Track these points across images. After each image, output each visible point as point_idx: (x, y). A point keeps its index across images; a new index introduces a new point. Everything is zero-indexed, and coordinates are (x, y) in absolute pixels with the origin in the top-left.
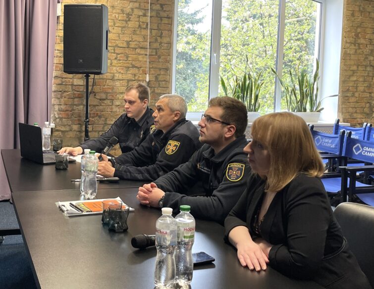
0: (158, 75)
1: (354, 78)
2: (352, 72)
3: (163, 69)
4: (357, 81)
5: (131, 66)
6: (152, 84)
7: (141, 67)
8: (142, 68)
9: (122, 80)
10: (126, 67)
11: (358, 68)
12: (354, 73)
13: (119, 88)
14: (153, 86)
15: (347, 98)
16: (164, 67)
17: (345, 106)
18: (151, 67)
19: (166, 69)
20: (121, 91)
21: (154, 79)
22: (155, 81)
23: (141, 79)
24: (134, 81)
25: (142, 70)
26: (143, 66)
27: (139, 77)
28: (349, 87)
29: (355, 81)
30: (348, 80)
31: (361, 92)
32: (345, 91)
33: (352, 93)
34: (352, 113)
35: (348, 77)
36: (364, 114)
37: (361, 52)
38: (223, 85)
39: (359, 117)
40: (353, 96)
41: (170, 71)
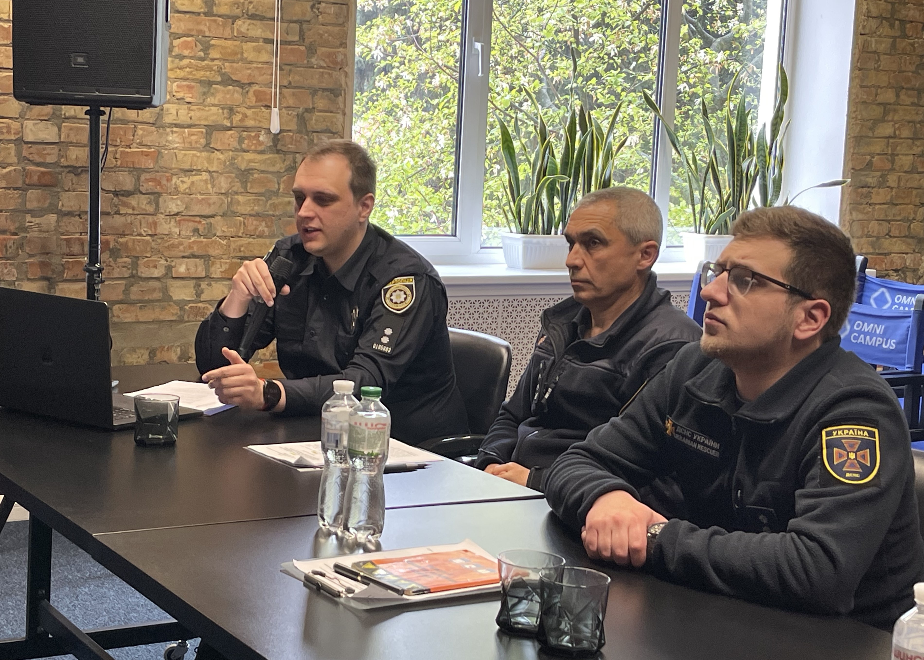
0: (307, 110)
1: (887, 129)
2: (881, 109)
3: (324, 90)
4: (894, 137)
5: (219, 79)
6: (288, 140)
7: (250, 84)
8: (256, 87)
9: (190, 126)
10: (201, 82)
11: (898, 96)
12: (886, 113)
13: (180, 155)
14: (292, 147)
15: (865, 190)
16: (324, 85)
17: (860, 216)
18: (285, 83)
19: (331, 91)
20: (187, 167)
21: (293, 126)
22: (299, 132)
23: (250, 123)
24: (230, 129)
25: (255, 92)
26: (260, 79)
27: (245, 116)
28: (872, 156)
29: (890, 137)
30: (870, 134)
31: (905, 172)
32: (861, 170)
33: (879, 174)
34: (878, 238)
35: (870, 124)
36: (910, 240)
37: (909, 48)
38: (508, 146)
39: (896, 249)
40: (882, 183)
41: (345, 99)
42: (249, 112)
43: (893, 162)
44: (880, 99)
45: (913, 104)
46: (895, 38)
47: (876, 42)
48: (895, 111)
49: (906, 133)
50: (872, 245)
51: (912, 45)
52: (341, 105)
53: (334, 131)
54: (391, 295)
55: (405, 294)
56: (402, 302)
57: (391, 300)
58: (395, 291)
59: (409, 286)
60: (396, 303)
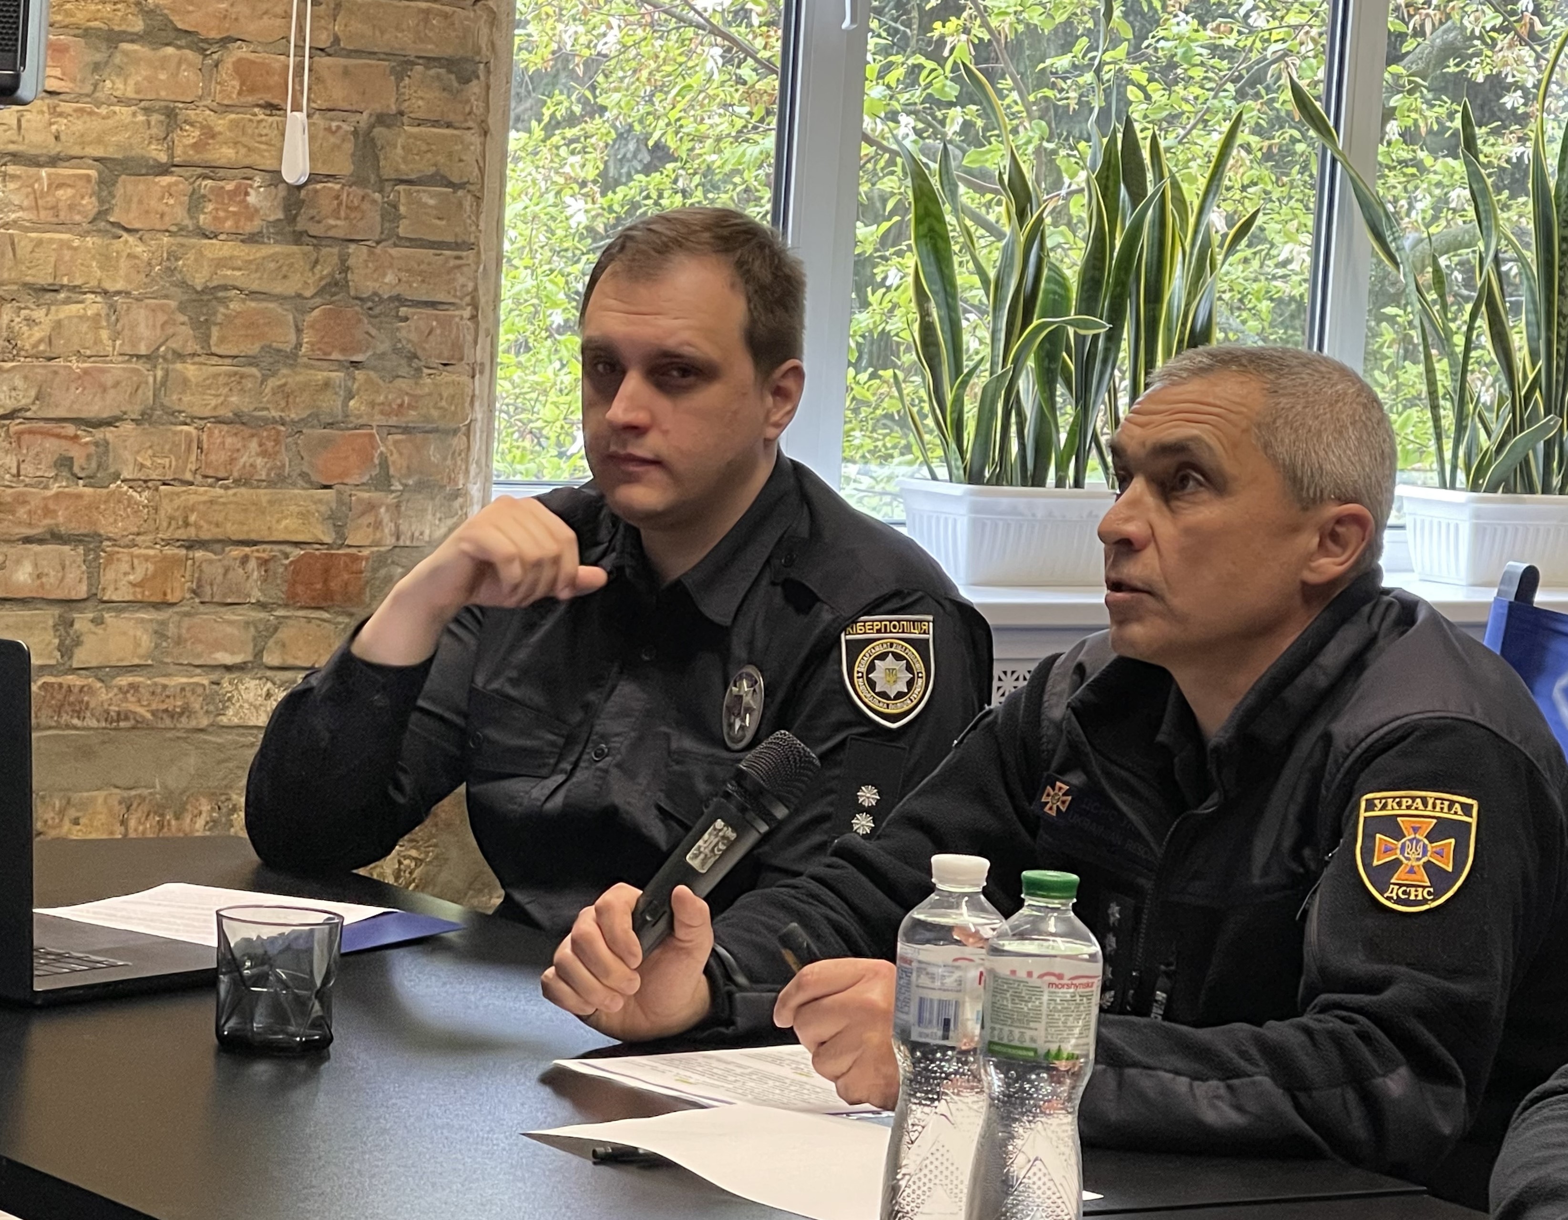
0: (381, 119)
3: (430, 61)
5: (138, 25)
6: (326, 204)
7: (226, 41)
8: (240, 52)
9: (54, 161)
10: (86, 33)
13: (25, 241)
14: (339, 227)
16: (431, 49)
18: (324, 40)
19: (450, 64)
20: (44, 278)
21: (344, 166)
22: (358, 180)
23: (225, 153)
24: (164, 170)
25: (239, 64)
26: (251, 28)
27: (210, 133)
38: (931, 230)
41: (488, 87)
42: (220, 124)
52: (478, 107)
53: (455, 180)
54: (871, 668)
55: (909, 668)
56: (900, 695)
57: (872, 684)
58: (882, 657)
59: (920, 645)
60: (884, 695)
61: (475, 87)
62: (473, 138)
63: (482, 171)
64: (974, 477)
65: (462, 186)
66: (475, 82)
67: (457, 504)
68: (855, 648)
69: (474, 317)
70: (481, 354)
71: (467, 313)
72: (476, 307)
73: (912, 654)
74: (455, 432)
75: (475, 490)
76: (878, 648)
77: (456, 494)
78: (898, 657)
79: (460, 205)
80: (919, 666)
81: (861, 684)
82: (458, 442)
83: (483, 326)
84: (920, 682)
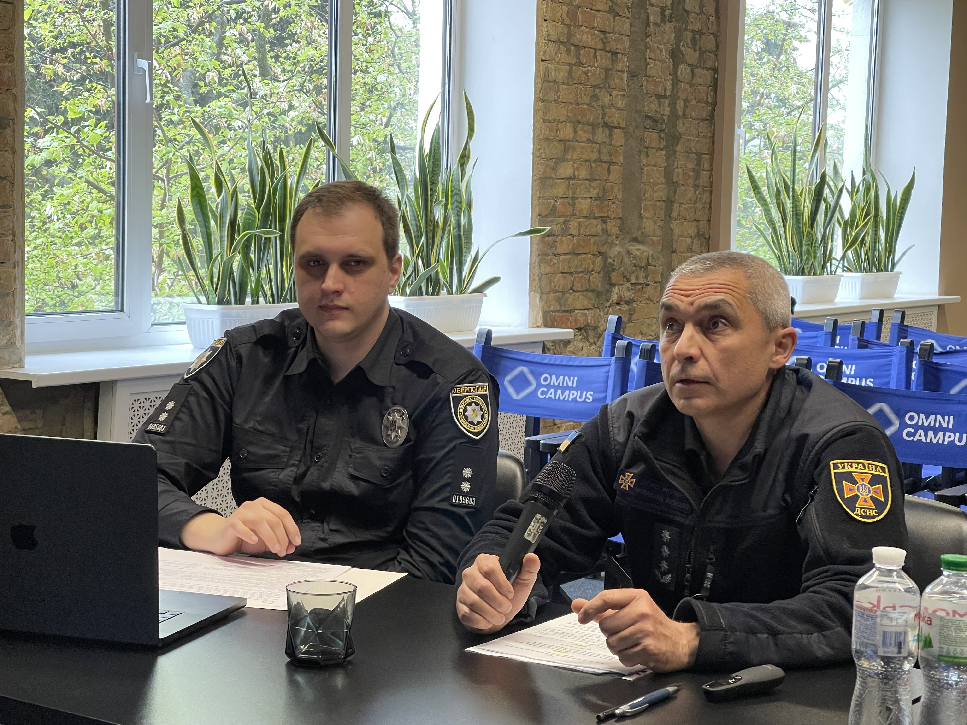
1: (566, 170)
2: (561, 147)
4: (574, 178)
11: (575, 132)
12: (565, 151)
15: (550, 239)
17: (548, 269)
28: (555, 198)
29: (569, 178)
30: (553, 176)
31: (585, 217)
32: (547, 216)
33: (562, 220)
34: (563, 293)
35: (552, 163)
36: (590, 294)
37: (583, 77)
38: (198, 193)
39: (579, 305)
40: (565, 231)
41: (14, 131)
43: (573, 206)
44: (561, 135)
45: (589, 141)
46: (571, 65)
47: (556, 70)
48: (574, 148)
49: (583, 173)
50: (558, 300)
51: (586, 73)
52: (10, 140)
54: (465, 410)
55: (481, 409)
56: (479, 423)
57: (466, 418)
58: (470, 404)
59: (484, 397)
60: (472, 423)
61: (9, 131)
62: (9, 155)
63: (13, 170)
64: (220, 302)
65: (5, 178)
66: (8, 128)
67: (10, 328)
68: (458, 400)
69: (13, 240)
70: (17, 257)
71: (10, 238)
72: (14, 235)
73: (482, 402)
74: (8, 295)
75: (17, 321)
76: (467, 400)
77: (10, 324)
78: (477, 404)
79: (5, 187)
80: (485, 408)
81: (461, 418)
82: (9, 299)
83: (18, 244)
84: (486, 416)
